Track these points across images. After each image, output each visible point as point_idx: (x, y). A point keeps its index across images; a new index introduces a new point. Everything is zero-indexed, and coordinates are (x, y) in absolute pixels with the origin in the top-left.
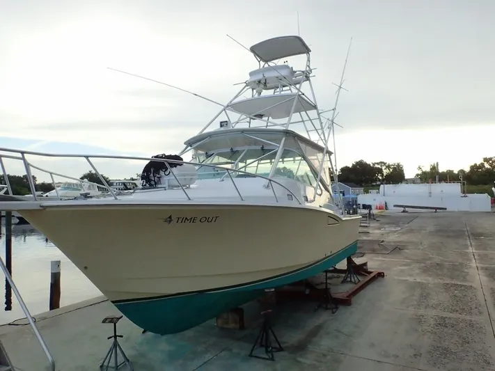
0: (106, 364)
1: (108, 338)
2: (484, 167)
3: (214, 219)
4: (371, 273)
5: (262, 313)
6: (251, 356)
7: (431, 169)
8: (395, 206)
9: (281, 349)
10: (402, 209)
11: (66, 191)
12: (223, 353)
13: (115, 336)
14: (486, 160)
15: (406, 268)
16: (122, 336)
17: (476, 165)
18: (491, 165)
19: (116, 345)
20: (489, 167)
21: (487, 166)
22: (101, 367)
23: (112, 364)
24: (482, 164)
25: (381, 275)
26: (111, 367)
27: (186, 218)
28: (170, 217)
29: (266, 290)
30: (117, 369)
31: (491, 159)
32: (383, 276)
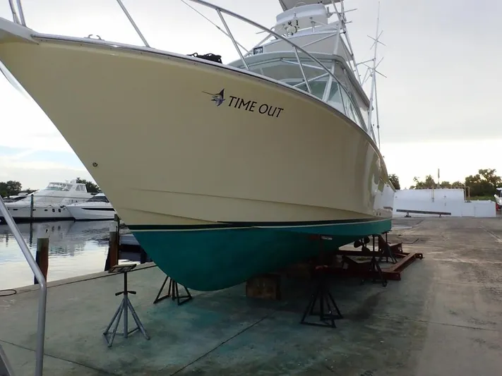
0: (111, 330)
1: (117, 294)
2: (480, 179)
3: (278, 110)
4: (407, 254)
5: (317, 268)
6: (303, 323)
7: (427, 180)
8: (398, 211)
9: (340, 317)
10: (405, 214)
11: (53, 191)
12: (265, 322)
13: (126, 292)
14: (481, 172)
15: (441, 253)
16: (134, 293)
17: (471, 177)
18: (486, 177)
19: (126, 304)
20: (484, 179)
21: (482, 178)
22: (105, 334)
23: (121, 330)
24: (478, 176)
25: (418, 256)
26: (119, 334)
27: (242, 101)
28: (222, 93)
29: (324, 238)
30: (127, 337)
31: (486, 171)
32: (422, 257)
